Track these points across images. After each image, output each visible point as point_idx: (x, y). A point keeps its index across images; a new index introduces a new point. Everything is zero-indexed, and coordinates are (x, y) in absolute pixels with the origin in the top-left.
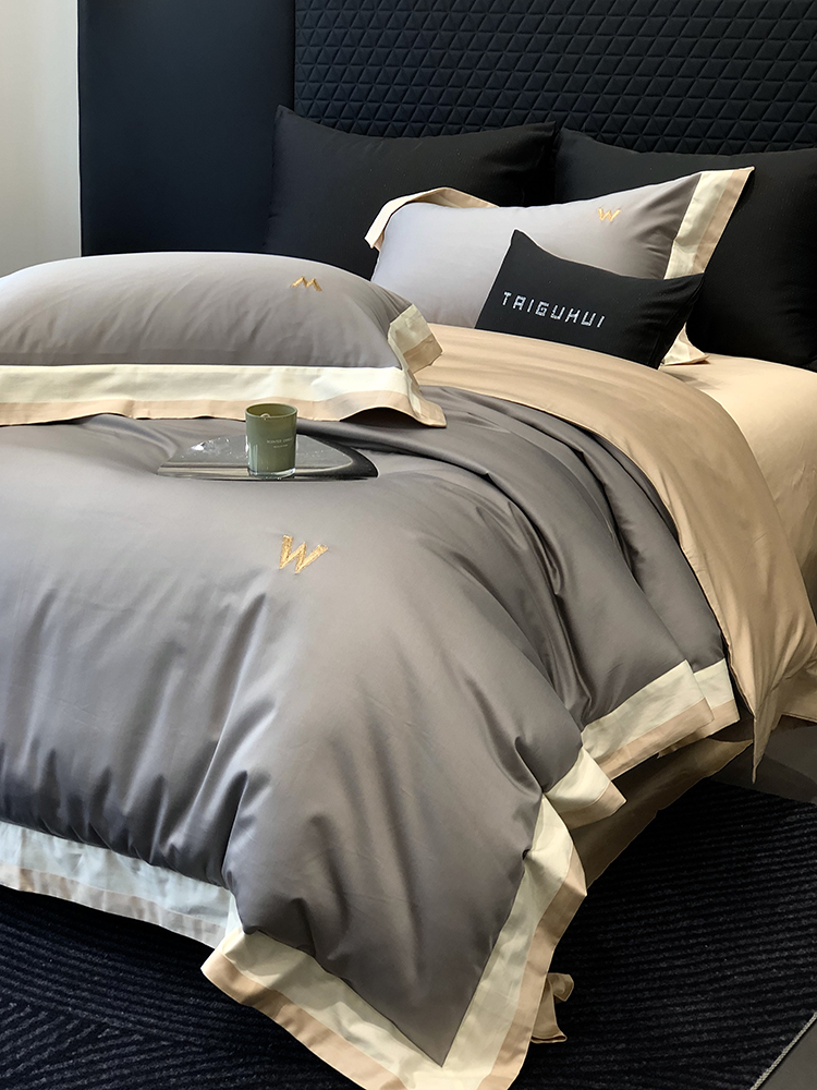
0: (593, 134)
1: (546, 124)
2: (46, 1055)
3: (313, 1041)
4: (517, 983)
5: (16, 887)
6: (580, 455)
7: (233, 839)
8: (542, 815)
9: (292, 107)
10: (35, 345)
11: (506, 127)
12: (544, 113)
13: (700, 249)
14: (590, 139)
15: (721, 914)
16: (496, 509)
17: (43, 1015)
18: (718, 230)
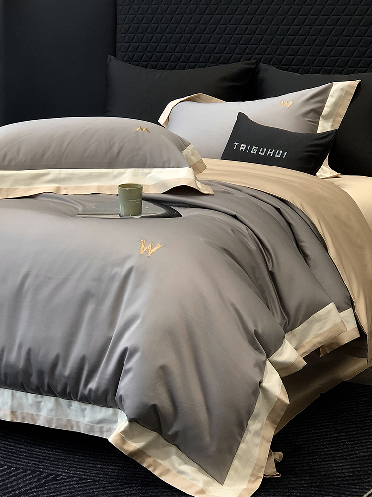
0: (277, 66)
1: (252, 61)
2: (33, 485)
3: (161, 474)
4: (257, 445)
5: (9, 420)
6: (278, 210)
7: (121, 380)
8: (267, 369)
9: (115, 55)
10: (11, 160)
11: (230, 63)
12: (251, 56)
13: (334, 121)
14: (274, 68)
15: (354, 431)
16: (240, 230)
17: (28, 472)
18: (343, 111)
